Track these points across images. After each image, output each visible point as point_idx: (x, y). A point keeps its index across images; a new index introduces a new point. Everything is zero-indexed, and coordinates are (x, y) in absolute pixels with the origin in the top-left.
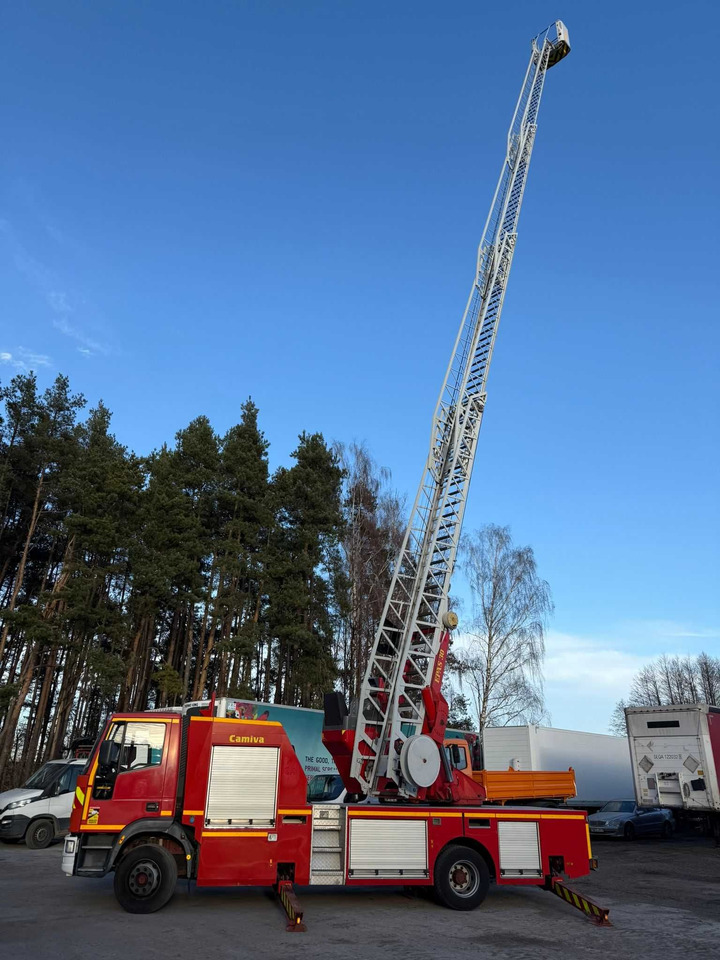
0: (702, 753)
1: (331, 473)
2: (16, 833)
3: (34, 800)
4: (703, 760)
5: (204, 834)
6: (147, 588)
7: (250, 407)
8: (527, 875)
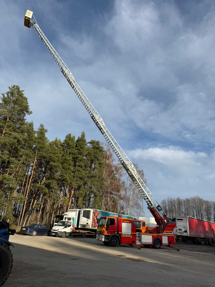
0: (187, 225)
2: (60, 235)
3: (63, 228)
4: (187, 227)
5: (122, 236)
7: (83, 133)
8: (166, 244)
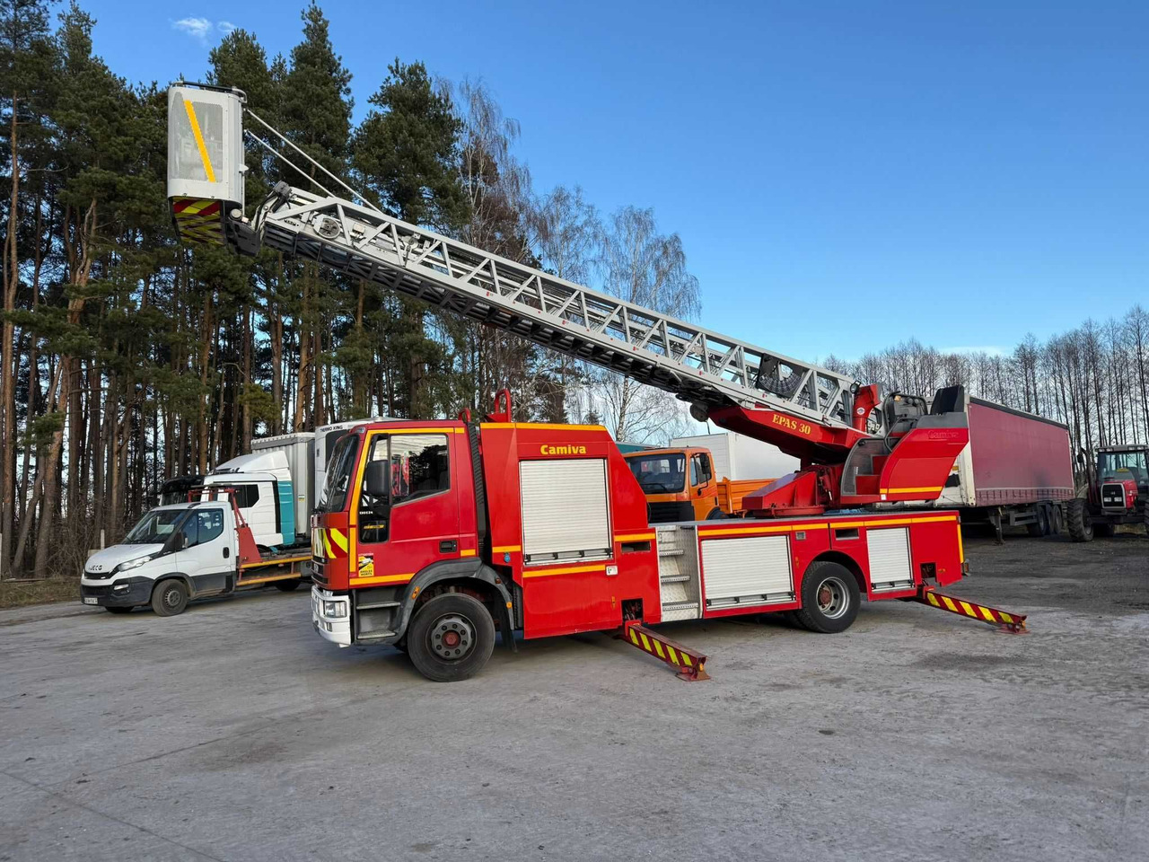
1: (443, 122)
2: (137, 599)
3: (154, 556)
5: (526, 575)
6: (218, 280)
7: (315, 15)
8: (897, 588)
